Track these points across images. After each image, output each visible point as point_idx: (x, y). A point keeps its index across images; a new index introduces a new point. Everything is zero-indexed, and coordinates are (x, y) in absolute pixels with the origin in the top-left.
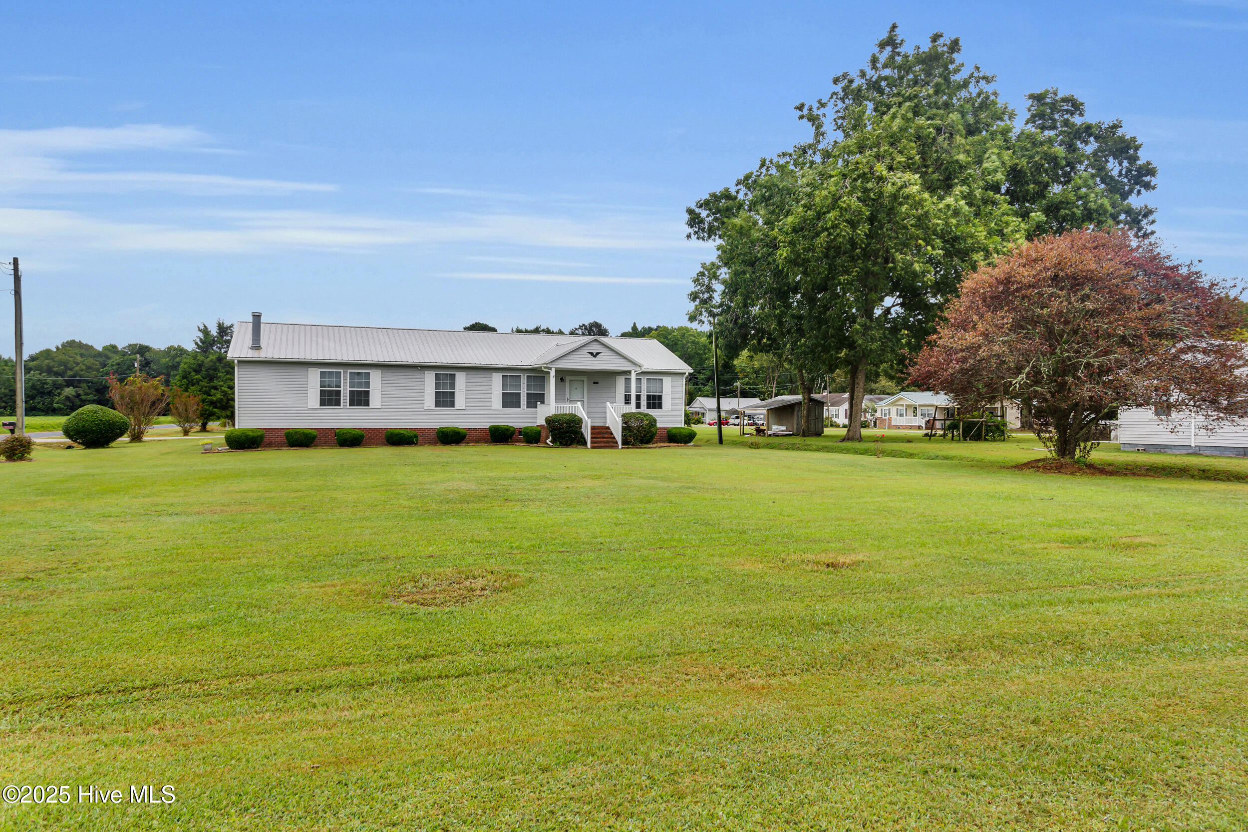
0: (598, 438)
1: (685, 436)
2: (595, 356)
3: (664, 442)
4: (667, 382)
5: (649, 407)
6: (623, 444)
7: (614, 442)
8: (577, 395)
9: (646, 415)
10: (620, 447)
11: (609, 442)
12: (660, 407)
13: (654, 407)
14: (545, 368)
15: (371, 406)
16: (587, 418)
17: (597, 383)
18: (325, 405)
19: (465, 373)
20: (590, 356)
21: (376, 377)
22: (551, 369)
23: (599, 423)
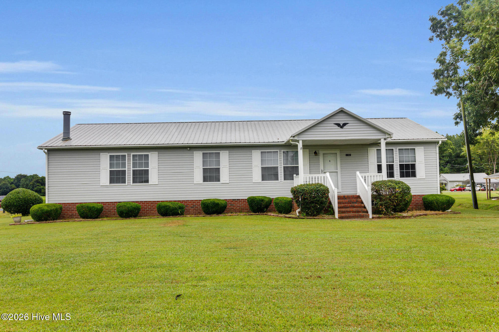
0: (347, 207)
1: (443, 203)
2: (342, 127)
3: (420, 209)
4: (420, 152)
5: (402, 175)
6: (374, 213)
7: (364, 212)
8: (331, 166)
9: (399, 183)
10: (371, 216)
11: (358, 212)
12: (414, 175)
13: (408, 175)
14: (292, 140)
15: (150, 182)
16: (333, 188)
17: (350, 155)
18: (114, 183)
19: (228, 152)
20: (337, 127)
21: (153, 158)
22: (298, 141)
23: (348, 192)
